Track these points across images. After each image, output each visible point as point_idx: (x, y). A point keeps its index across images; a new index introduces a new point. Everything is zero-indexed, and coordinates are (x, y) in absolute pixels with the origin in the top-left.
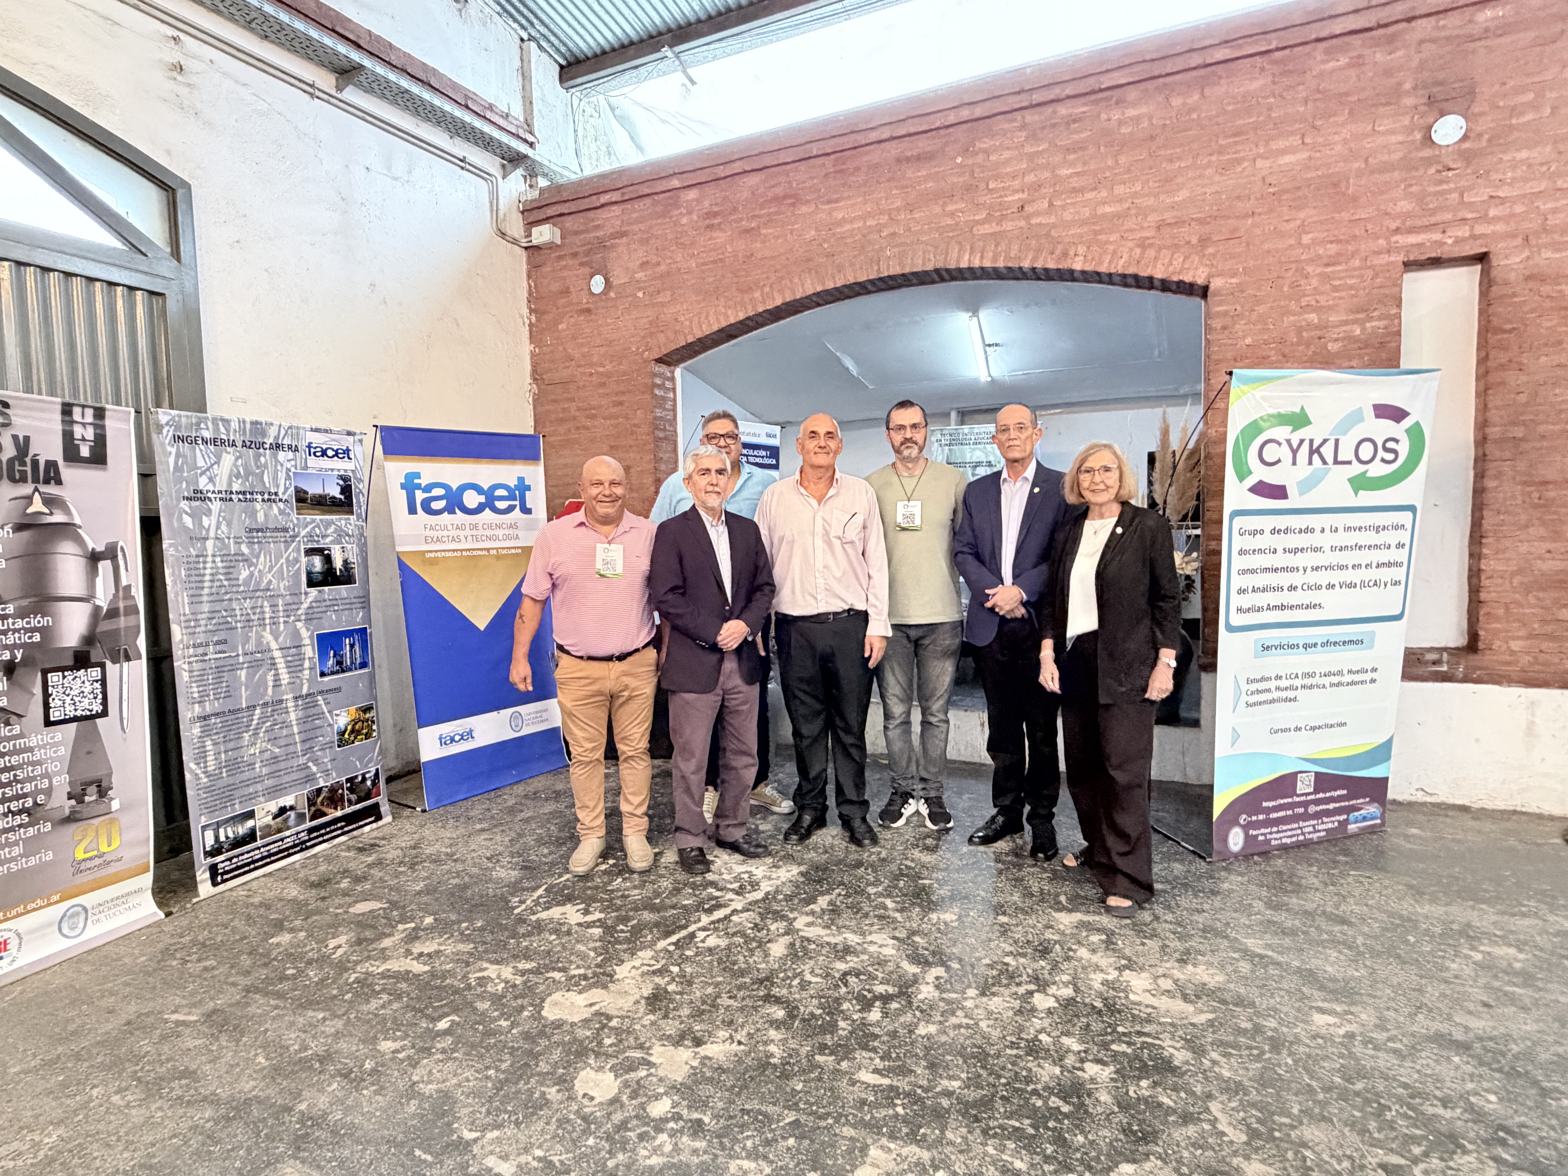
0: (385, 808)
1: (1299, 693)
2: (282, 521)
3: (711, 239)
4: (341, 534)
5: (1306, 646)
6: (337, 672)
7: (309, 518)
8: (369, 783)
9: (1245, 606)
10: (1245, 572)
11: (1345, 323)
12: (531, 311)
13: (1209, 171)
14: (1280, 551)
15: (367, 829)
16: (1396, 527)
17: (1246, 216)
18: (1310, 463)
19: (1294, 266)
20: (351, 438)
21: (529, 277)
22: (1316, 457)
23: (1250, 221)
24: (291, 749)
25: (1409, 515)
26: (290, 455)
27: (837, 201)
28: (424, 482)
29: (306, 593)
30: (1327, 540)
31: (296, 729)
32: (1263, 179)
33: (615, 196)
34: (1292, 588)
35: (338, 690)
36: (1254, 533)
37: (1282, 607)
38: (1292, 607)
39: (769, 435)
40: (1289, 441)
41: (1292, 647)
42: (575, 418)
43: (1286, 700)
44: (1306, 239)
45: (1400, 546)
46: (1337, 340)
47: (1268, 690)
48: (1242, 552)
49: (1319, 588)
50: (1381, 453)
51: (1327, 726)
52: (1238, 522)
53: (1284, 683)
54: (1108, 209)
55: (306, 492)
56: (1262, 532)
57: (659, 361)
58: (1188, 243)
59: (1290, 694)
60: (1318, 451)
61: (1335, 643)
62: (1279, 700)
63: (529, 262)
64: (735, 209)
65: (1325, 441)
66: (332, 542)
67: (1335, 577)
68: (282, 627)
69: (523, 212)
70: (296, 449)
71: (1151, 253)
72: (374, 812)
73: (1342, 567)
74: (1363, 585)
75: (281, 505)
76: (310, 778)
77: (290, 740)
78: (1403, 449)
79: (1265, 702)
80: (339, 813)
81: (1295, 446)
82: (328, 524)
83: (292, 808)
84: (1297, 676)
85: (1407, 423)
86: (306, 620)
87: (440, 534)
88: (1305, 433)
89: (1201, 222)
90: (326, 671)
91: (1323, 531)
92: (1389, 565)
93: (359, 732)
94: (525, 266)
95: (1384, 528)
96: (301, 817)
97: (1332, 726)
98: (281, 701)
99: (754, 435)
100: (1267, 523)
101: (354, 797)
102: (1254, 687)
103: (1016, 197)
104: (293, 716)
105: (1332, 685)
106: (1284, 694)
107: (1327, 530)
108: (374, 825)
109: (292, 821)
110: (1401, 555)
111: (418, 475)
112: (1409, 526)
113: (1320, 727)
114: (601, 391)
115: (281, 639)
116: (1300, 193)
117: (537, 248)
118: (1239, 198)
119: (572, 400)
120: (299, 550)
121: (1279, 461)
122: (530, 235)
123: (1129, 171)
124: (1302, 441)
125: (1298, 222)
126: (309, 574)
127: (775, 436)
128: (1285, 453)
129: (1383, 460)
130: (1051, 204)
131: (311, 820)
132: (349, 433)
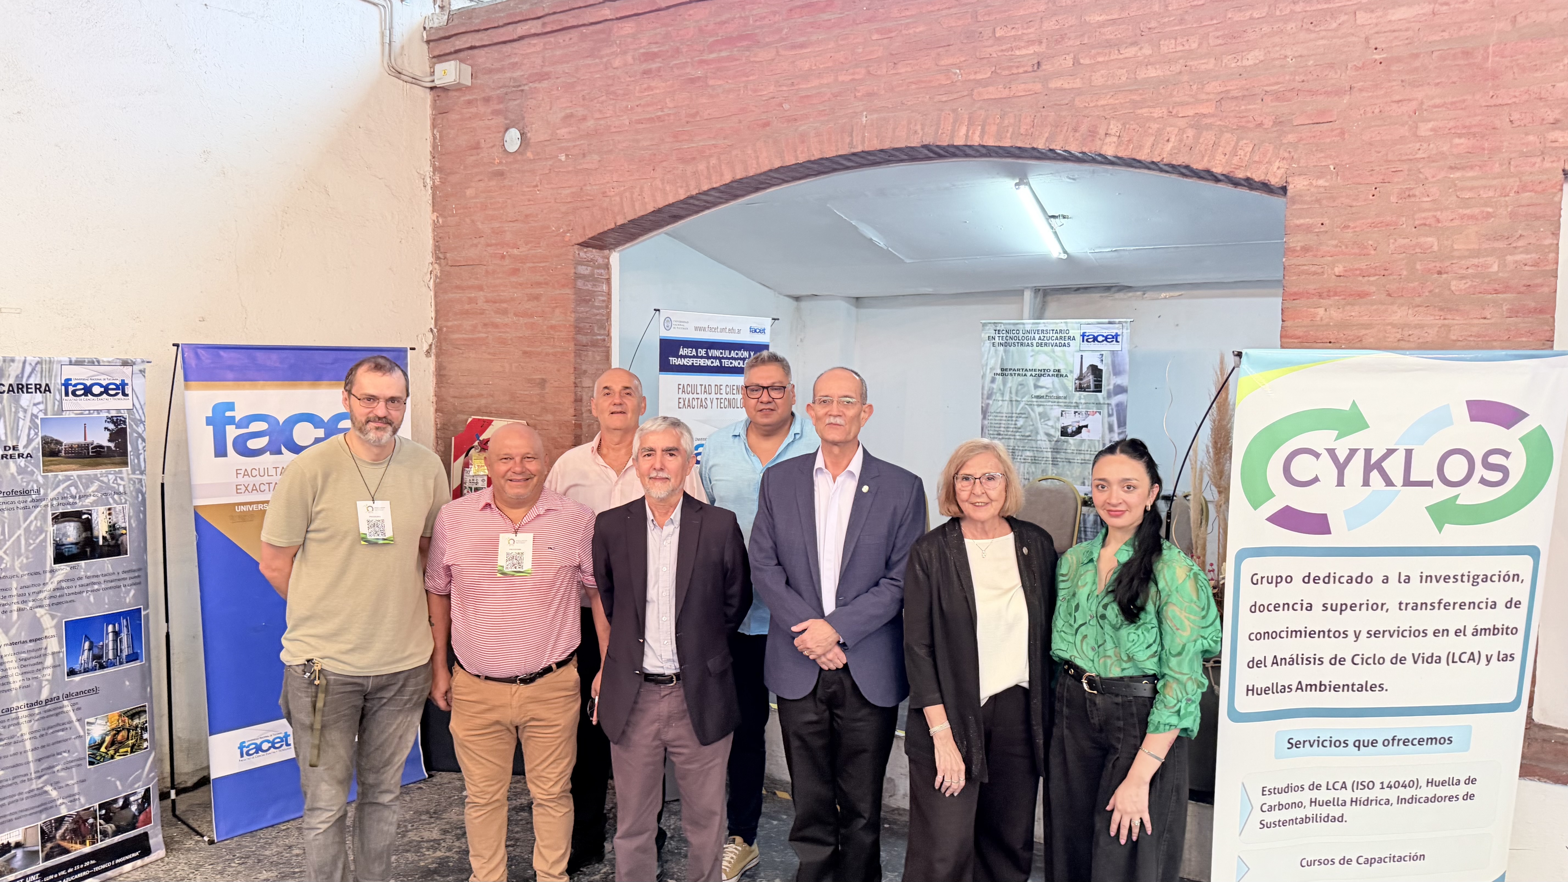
0: (156, 840)
1: (1349, 811)
2: (22, 483)
3: (649, 88)
4: (106, 492)
5: (1358, 744)
6: (94, 669)
7: (61, 475)
8: (134, 808)
9: (1260, 684)
10: (1260, 636)
11: (1476, 254)
12: (435, 169)
13: (1291, 26)
14: (1318, 607)
15: (128, 867)
16: (1506, 578)
17: (1338, 92)
18: (1366, 483)
19: (1405, 167)
20: (128, 370)
21: (434, 126)
22: (1375, 475)
23: (1346, 99)
24: (21, 771)
25: (1528, 560)
26: (38, 397)
27: (802, 46)
28: (239, 414)
29: (52, 571)
30: (1393, 593)
31: (28, 745)
32: (1367, 39)
33: (535, 27)
34: (1337, 661)
35: (95, 691)
36: (1278, 580)
37: (1321, 687)
38: (1336, 688)
39: (754, 331)
40: (1331, 452)
41: (1337, 744)
42: (482, 312)
43: (1327, 819)
44: (1424, 129)
45: (1512, 604)
46: (1463, 278)
47: (1299, 805)
48: (1255, 608)
49: (1381, 661)
50: (1480, 471)
51: (1393, 859)
52: (1250, 566)
53: (1323, 795)
54: (1152, 73)
55: (59, 443)
56: (1289, 579)
57: (584, 245)
58: (1261, 125)
59: (1335, 811)
60: (1378, 466)
61: (1405, 742)
62: (1315, 819)
63: (434, 106)
64: (677, 51)
65: (1390, 452)
66: (96, 503)
67: (1407, 647)
68: (15, 615)
69: (428, 42)
70: (48, 389)
71: (1209, 137)
72: (141, 846)
73: (1416, 633)
74: (1452, 659)
75: (22, 462)
76: (48, 805)
77: (20, 759)
78: (1517, 465)
79: (1293, 821)
80: (88, 849)
81: (1342, 459)
82: (91, 480)
83: (18, 845)
84: (1344, 786)
85: (1523, 428)
86: (51, 605)
87: (258, 480)
88: (1358, 440)
89: (1278, 97)
90: (77, 667)
91: (1386, 580)
92: (1494, 631)
93: (122, 744)
94: (429, 111)
95: (1485, 579)
96: (32, 856)
97: (1401, 859)
98: (9, 710)
99: (731, 331)
100: (1298, 566)
101: (110, 828)
102: (1273, 800)
103: (1031, 50)
104: (25, 729)
105: (1400, 800)
106: (1324, 811)
107: (1393, 579)
108: (139, 863)
109: (18, 861)
110: (1516, 618)
111: (231, 406)
112: (1527, 576)
113: (1381, 860)
114: (514, 279)
115: (13, 631)
116: (1417, 63)
117: (444, 89)
118: (1331, 66)
119: (480, 288)
120: (45, 518)
121: (1316, 480)
122: (433, 73)
123: (1182, 21)
124: (1353, 452)
125: (1414, 105)
126: (58, 546)
127: (762, 331)
128: (1326, 469)
129: (1483, 481)
130: (1076, 62)
131: (47, 858)
132: (125, 363)
